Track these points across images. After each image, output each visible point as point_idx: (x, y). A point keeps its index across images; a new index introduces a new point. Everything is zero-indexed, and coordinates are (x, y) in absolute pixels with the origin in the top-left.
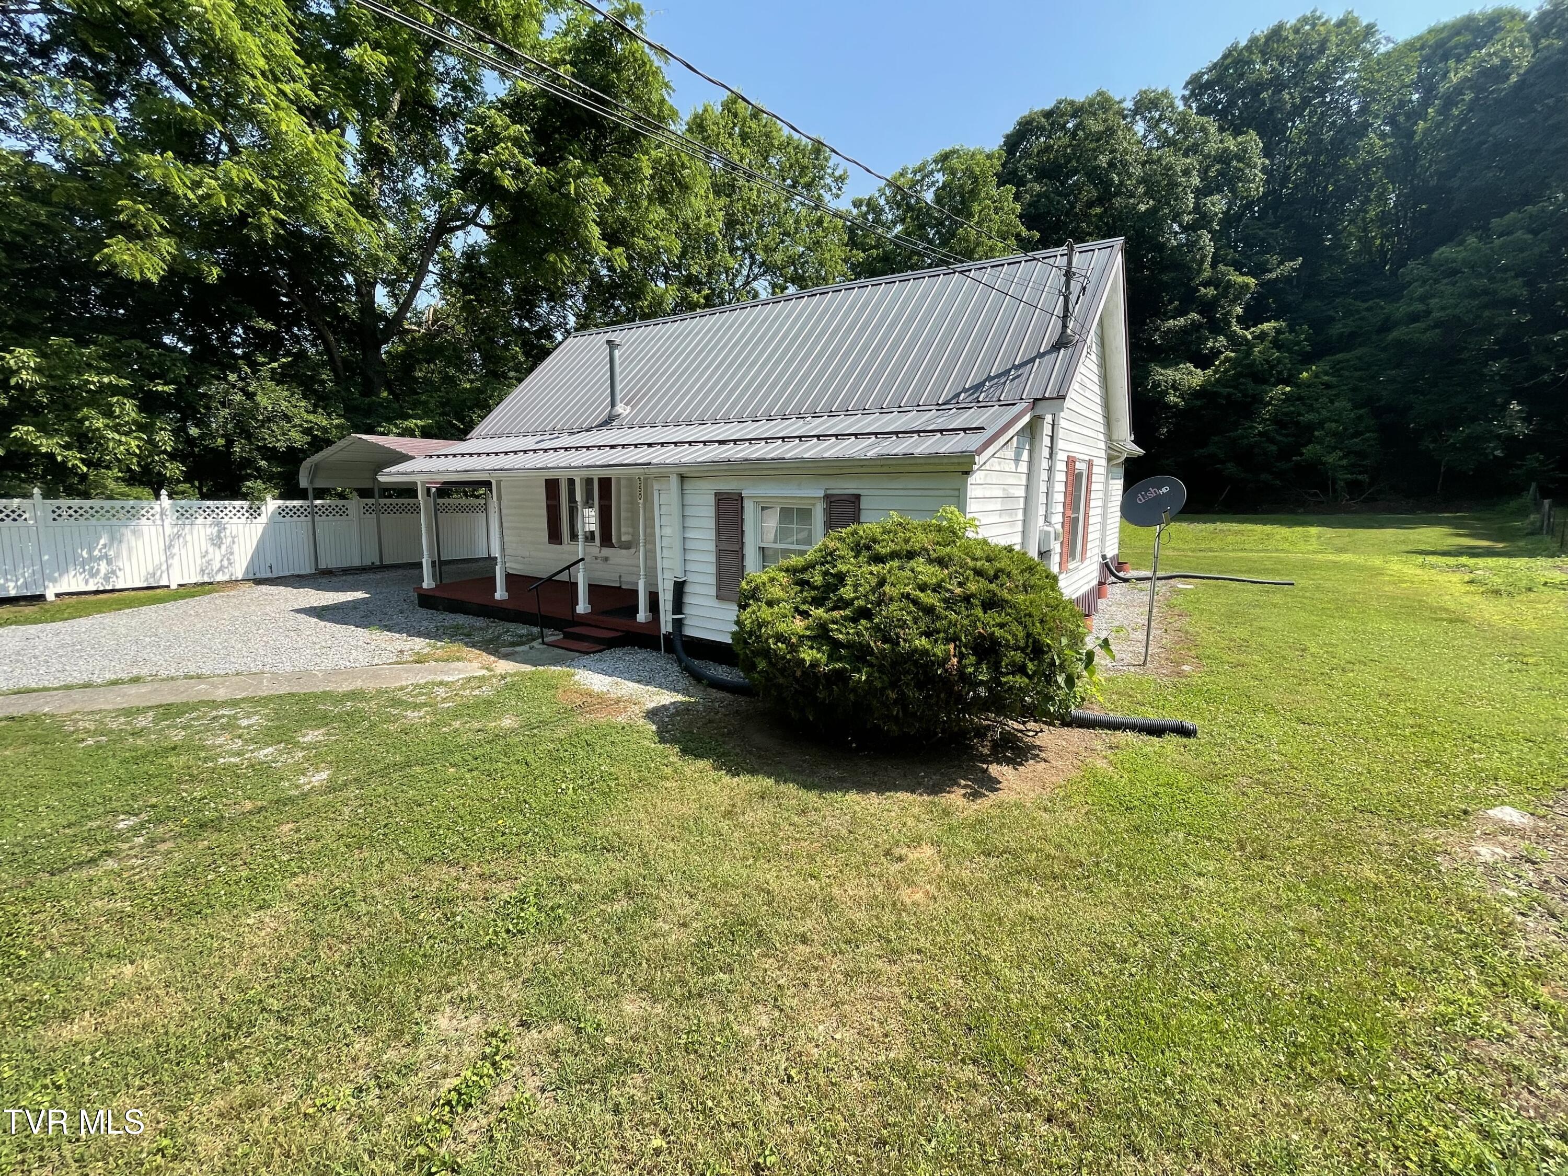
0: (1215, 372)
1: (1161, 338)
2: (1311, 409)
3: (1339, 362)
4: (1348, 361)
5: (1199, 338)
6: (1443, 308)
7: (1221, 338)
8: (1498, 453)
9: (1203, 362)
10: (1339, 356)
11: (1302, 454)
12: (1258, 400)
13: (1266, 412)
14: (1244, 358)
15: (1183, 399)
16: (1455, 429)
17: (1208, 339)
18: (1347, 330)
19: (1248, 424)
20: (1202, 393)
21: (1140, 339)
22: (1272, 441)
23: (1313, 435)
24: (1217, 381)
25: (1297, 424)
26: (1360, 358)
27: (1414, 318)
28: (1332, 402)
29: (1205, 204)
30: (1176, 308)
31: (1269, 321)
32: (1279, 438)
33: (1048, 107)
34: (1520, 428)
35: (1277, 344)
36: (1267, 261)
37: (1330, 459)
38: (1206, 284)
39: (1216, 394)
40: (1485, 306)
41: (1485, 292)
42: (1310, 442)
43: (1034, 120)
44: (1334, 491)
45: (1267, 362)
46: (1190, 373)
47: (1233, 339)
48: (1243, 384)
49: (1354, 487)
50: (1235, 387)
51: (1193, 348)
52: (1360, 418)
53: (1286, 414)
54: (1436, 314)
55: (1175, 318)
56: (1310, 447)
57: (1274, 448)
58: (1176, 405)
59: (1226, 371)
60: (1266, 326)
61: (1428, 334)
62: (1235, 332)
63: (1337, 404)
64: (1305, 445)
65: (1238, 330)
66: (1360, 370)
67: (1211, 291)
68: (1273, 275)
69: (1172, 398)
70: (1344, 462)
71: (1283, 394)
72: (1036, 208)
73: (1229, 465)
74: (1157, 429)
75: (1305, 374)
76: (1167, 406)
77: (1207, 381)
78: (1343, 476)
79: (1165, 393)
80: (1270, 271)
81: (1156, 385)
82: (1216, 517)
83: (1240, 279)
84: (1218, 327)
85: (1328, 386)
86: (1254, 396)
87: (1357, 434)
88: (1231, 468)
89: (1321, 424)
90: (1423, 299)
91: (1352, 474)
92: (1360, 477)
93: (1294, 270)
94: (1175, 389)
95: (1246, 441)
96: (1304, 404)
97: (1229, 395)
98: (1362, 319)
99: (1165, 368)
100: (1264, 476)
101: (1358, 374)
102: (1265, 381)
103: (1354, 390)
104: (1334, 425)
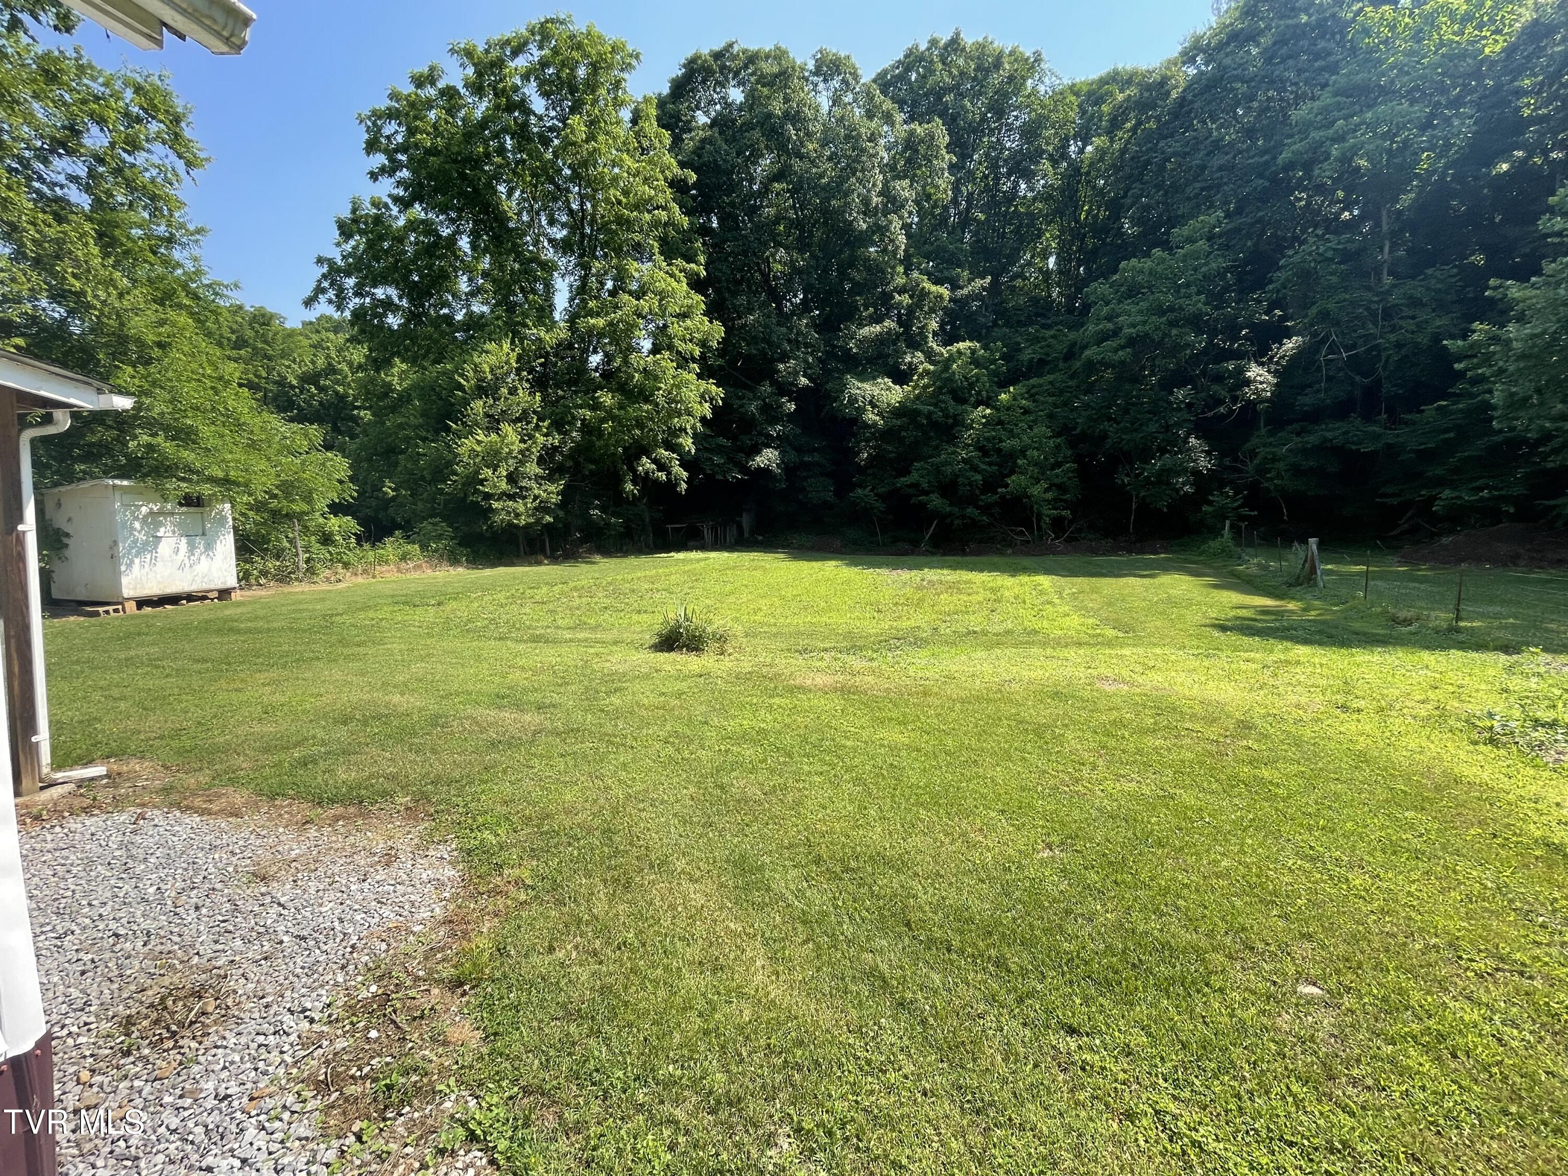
0: (914, 388)
1: (856, 346)
2: (1012, 435)
3: (1034, 387)
4: (1041, 385)
5: (896, 351)
6: (1133, 326)
7: (919, 354)
8: (1187, 488)
9: (901, 378)
10: (1034, 381)
11: (1007, 486)
12: (958, 422)
13: (968, 436)
14: (942, 372)
15: (883, 418)
16: (1147, 462)
17: (905, 353)
18: (1037, 357)
19: (952, 449)
20: (901, 411)
21: (836, 346)
22: (975, 469)
23: (1015, 463)
24: (918, 397)
25: (999, 451)
26: (1051, 383)
27: (1103, 337)
28: (1031, 428)
29: (894, 188)
30: (870, 316)
31: (964, 341)
32: (983, 466)
33: (717, 47)
34: (1204, 463)
35: (975, 361)
36: (958, 275)
37: (1036, 491)
38: (902, 291)
39: (917, 413)
40: (1172, 324)
41: (1171, 309)
42: (1012, 472)
43: (700, 57)
44: (1039, 528)
45: (966, 379)
46: (889, 389)
47: (930, 356)
48: (943, 402)
49: (1058, 525)
50: (935, 405)
51: (891, 361)
52: (1058, 447)
53: (988, 439)
54: (1127, 331)
55: (870, 324)
56: (1014, 477)
57: (979, 477)
58: (875, 424)
59: (925, 387)
60: (961, 345)
61: (1120, 353)
62: (932, 348)
63: (1036, 430)
64: (1009, 476)
65: (935, 346)
66: (1054, 395)
67: (905, 299)
68: (965, 291)
69: (871, 416)
70: (1049, 496)
71: (984, 417)
72: (700, 157)
73: (933, 496)
74: (857, 454)
75: (1003, 396)
76: (866, 426)
77: (907, 398)
78: (1048, 512)
79: (862, 410)
80: (962, 288)
81: (853, 400)
82: (923, 559)
83: (934, 288)
84: (916, 342)
85: (1026, 412)
86: (955, 416)
87: (1058, 465)
88: (936, 501)
89: (1023, 452)
90: (1109, 318)
91: (1056, 509)
92: (1064, 513)
93: (984, 289)
94: (874, 406)
95: (949, 470)
96: (1004, 430)
97: (930, 413)
98: (1049, 346)
99: (862, 381)
100: (970, 511)
101: (1050, 400)
102: (964, 401)
103: (1051, 416)
104: (1036, 453)
